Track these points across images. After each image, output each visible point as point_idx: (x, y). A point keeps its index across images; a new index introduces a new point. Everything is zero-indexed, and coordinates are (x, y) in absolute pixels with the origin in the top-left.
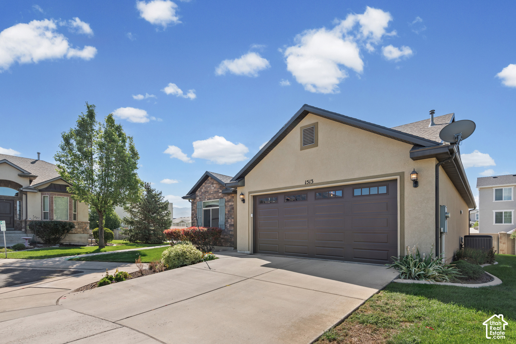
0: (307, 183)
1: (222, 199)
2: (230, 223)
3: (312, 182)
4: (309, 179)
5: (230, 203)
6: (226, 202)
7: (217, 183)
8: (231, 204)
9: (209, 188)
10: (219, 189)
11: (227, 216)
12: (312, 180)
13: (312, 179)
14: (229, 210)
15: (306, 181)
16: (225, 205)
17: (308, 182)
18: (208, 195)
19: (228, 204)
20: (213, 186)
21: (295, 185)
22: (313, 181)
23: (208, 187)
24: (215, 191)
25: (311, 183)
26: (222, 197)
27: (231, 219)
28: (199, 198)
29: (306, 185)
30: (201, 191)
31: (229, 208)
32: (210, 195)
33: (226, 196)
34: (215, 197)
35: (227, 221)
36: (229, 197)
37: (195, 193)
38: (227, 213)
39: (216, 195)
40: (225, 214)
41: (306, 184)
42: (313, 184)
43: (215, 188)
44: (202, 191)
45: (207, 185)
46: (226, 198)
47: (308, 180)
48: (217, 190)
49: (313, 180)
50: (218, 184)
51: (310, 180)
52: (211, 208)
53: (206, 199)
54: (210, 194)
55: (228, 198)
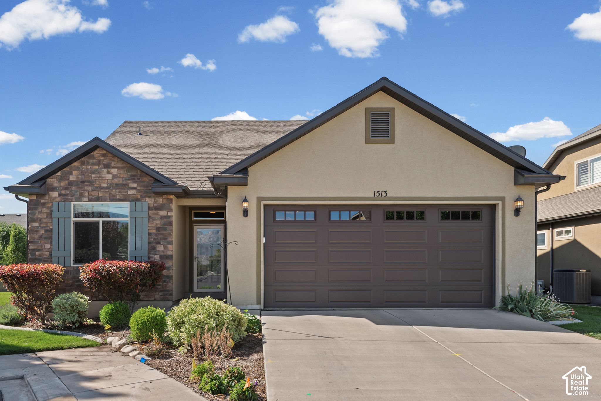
0: (377, 194)
1: (139, 203)
2: (164, 252)
3: (385, 195)
4: (381, 189)
5: (162, 213)
6: (150, 209)
7: (123, 168)
8: (165, 215)
9: (93, 176)
10: (129, 180)
11: (155, 239)
12: (385, 192)
13: (385, 190)
14: (159, 225)
15: (375, 192)
16: (149, 217)
17: (379, 194)
18: (93, 190)
19: (157, 214)
20: (109, 173)
21: (356, 196)
22: (387, 194)
23: (94, 173)
24: (116, 184)
25: (383, 196)
26: (139, 199)
27: (164, 245)
28: (60, 195)
29: (374, 198)
30: (68, 179)
31: (159, 223)
32: (98, 191)
33: (150, 197)
34: (114, 196)
35: (154, 248)
36: (161, 200)
37: (46, 182)
38: (153, 231)
39: (120, 192)
40: (149, 234)
41: (374, 196)
42: (386, 198)
43: (114, 176)
44: (72, 178)
45: (89, 167)
46: (150, 201)
47: (379, 191)
48: (124, 182)
49: (387, 191)
50: (125, 169)
51: (382, 192)
52: (101, 220)
53: (86, 199)
54: (101, 188)
55: (155, 202)
